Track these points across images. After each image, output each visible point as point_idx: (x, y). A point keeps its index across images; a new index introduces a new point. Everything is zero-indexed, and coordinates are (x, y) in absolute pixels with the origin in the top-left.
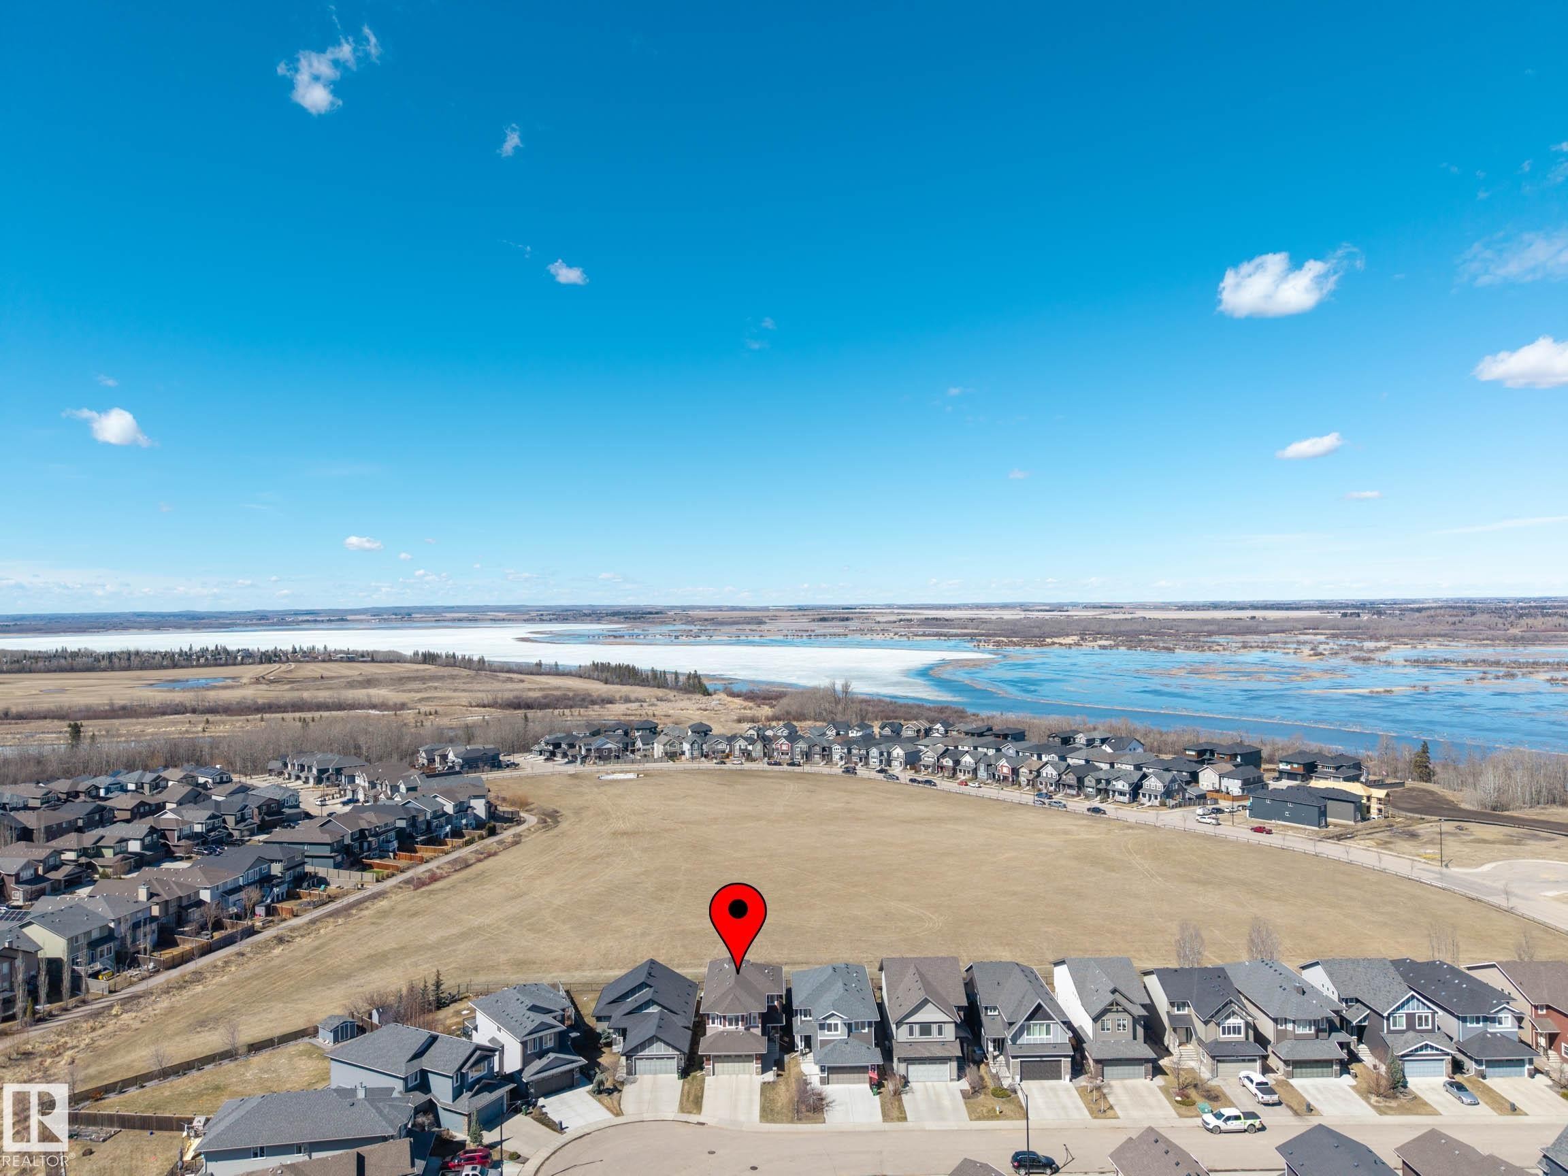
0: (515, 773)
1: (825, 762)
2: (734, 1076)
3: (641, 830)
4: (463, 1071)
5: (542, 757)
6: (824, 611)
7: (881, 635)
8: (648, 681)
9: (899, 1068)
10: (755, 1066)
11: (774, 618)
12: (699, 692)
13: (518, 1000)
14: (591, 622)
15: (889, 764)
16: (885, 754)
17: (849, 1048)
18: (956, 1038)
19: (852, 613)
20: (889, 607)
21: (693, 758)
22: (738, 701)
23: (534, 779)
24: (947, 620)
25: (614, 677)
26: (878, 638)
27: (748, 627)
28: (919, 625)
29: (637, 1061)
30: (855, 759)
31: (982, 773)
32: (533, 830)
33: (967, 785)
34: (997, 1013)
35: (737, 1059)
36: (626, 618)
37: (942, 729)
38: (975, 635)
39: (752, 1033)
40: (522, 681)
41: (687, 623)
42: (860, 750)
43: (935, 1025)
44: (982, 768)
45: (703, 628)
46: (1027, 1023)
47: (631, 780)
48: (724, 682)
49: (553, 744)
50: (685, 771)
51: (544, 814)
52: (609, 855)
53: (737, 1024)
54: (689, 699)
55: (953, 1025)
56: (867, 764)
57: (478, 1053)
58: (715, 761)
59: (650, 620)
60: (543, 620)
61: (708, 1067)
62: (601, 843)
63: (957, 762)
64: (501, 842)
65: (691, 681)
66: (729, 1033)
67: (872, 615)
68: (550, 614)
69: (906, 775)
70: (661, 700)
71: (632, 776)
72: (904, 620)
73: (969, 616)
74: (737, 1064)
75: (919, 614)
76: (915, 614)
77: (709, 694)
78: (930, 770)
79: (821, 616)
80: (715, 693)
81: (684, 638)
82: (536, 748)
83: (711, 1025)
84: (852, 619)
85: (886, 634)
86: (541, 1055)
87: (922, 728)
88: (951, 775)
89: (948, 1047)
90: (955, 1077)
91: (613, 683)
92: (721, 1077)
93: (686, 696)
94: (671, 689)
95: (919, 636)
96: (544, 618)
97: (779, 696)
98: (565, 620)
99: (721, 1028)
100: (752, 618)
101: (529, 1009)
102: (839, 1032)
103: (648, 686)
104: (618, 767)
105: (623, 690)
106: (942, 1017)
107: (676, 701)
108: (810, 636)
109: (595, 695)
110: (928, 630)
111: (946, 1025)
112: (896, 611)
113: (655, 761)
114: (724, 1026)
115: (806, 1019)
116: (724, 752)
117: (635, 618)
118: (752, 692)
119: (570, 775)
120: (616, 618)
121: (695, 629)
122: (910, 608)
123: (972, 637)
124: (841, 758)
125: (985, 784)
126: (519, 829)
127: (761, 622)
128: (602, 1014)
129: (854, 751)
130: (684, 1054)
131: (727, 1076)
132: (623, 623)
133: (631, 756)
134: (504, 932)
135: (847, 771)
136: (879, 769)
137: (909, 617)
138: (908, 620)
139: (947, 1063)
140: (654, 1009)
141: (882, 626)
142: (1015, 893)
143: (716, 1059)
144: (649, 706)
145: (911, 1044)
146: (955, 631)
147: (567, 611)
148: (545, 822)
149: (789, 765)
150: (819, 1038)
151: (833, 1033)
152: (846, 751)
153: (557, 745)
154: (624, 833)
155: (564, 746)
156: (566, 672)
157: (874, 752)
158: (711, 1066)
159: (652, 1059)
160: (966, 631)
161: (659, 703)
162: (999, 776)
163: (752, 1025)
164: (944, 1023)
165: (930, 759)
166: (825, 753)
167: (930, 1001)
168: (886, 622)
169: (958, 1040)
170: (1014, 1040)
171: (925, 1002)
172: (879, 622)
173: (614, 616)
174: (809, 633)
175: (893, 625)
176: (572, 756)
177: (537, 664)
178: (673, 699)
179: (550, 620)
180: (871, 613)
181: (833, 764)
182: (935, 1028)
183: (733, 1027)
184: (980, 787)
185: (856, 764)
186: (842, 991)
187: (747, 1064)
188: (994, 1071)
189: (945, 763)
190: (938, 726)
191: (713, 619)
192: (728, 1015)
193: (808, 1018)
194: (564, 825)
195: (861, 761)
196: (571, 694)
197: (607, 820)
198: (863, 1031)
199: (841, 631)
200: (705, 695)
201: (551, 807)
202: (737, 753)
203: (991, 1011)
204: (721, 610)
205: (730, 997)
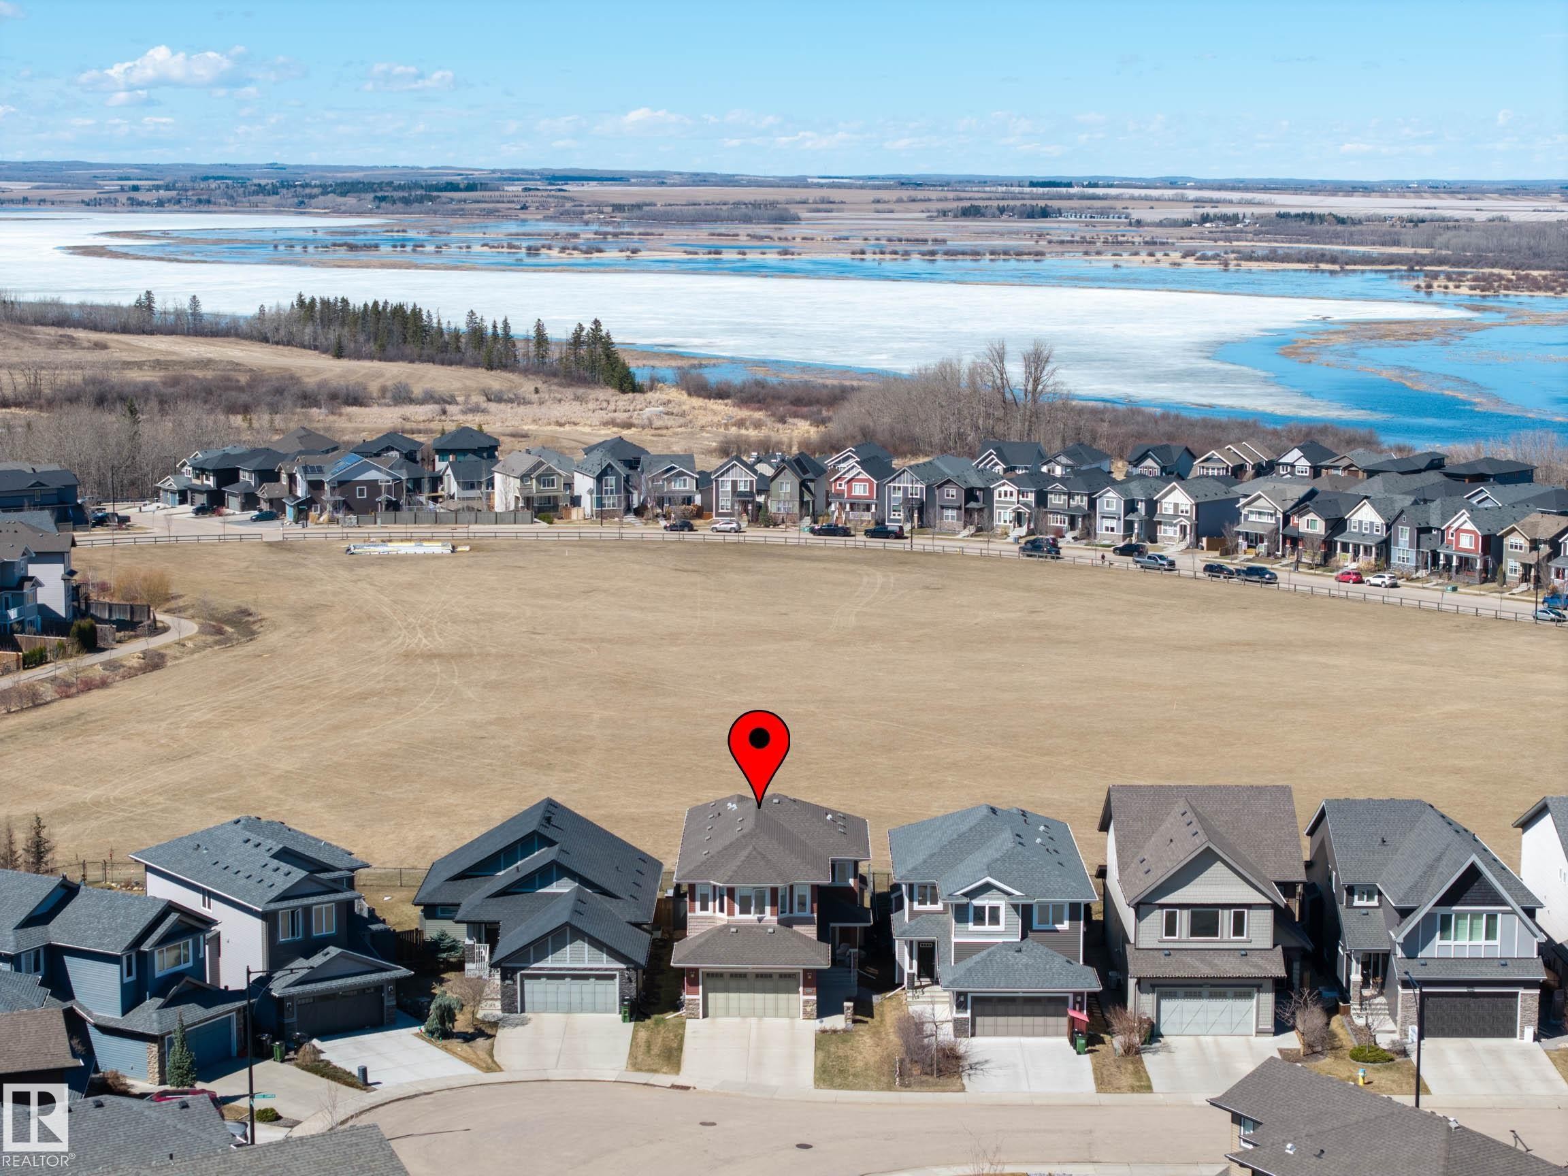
0: (122, 536)
1: (972, 529)
2: (753, 1021)
3: (475, 650)
4: (145, 948)
5: (188, 508)
6: (974, 192)
7: (1143, 256)
8: (458, 349)
9: (1140, 1003)
10: (804, 998)
11: (826, 205)
12: (608, 383)
13: (248, 841)
14: (279, 210)
15: (1150, 532)
16: (1141, 507)
17: (1023, 959)
18: (1275, 945)
19: (1061, 197)
20: (1173, 184)
21: (602, 514)
22: (722, 409)
23: (173, 547)
24: (1341, 221)
25: (361, 338)
26: (1132, 263)
27: (743, 230)
28: (1256, 233)
29: (526, 982)
30: (1054, 521)
31: (1404, 551)
32: (190, 644)
33: (1361, 582)
34: (1375, 903)
35: (759, 983)
36: (383, 199)
37: (1303, 464)
38: (1422, 261)
39: (796, 933)
40: (102, 346)
41: (562, 215)
42: (1071, 496)
43: (1226, 912)
44: (1404, 537)
45: (610, 229)
46: (1444, 910)
47: (435, 557)
48: (679, 363)
49: (217, 473)
50: (583, 544)
51: (213, 617)
52: (399, 692)
53: (762, 912)
54: (577, 398)
55: (1269, 914)
56: (1088, 534)
57: (173, 917)
58: (663, 523)
59: (454, 206)
60: (140, 204)
61: (692, 997)
62: (375, 670)
63: (1337, 525)
64: (112, 666)
65: (583, 351)
66: (741, 929)
67: (1119, 205)
68: (158, 188)
69: (1194, 562)
70: (499, 399)
71: (436, 548)
72: (1216, 218)
73: (1406, 213)
74: (759, 997)
75: (1259, 204)
76: (1250, 203)
77: (636, 389)
78: (1262, 548)
79: (967, 204)
80: (652, 388)
81: (554, 253)
82: (171, 483)
83: (699, 913)
84: (1059, 212)
85: (1159, 255)
86: (310, 947)
87: (1250, 463)
88: (1318, 560)
89: (1255, 959)
90: (1269, 1025)
91: (358, 356)
92: (723, 1021)
93: (569, 392)
94: (526, 372)
95: (1257, 259)
96: (140, 196)
97: (837, 397)
98: (203, 203)
99: (723, 918)
100: (756, 205)
101: (275, 856)
102: (1001, 927)
103: (460, 362)
104: (398, 529)
105: (388, 375)
106: (1244, 894)
107: (541, 403)
108: (933, 253)
109: (311, 382)
110: (1283, 246)
111: (1253, 912)
112: (1192, 194)
113: (498, 519)
114: (731, 913)
115: (923, 908)
116: (689, 500)
117: (406, 201)
118: (760, 384)
119: (270, 544)
120: (351, 200)
121: (587, 234)
122: (1233, 189)
123: (1413, 265)
124: (1018, 519)
125: (1410, 580)
126: (156, 642)
127: (783, 218)
128: (439, 899)
129: (1056, 500)
130: (636, 967)
131: (738, 1020)
132: (370, 213)
133: (431, 505)
134: (162, 811)
135: (1033, 547)
136: (1121, 544)
137: (1229, 210)
138: (1225, 218)
139: (1249, 996)
140: (563, 887)
141: (1148, 233)
142: (1457, 771)
143: (710, 983)
144: (464, 412)
145: (1168, 953)
146: (1362, 249)
147: (206, 179)
148: (220, 632)
149: (872, 534)
150: (954, 940)
151: (987, 927)
152: (1031, 498)
153: (227, 476)
154: (431, 656)
155: (246, 477)
156: (223, 324)
157: (1111, 501)
158: (700, 997)
159: (562, 977)
160: (1394, 250)
161: (493, 406)
162: (1448, 558)
163: (796, 913)
164: (1249, 906)
165: (1265, 519)
166: (972, 505)
167: (1218, 858)
168: (1160, 224)
169: (1279, 948)
170: (1412, 945)
171: (1205, 859)
172: (1139, 223)
173: (344, 194)
174: (930, 247)
175: (1185, 231)
176: (271, 501)
177: (139, 305)
178: (535, 397)
179: (161, 203)
180: (1117, 198)
181: (995, 536)
182: (1226, 919)
183: (752, 917)
184: (1394, 586)
185: (1060, 534)
186: (1011, 845)
187: (783, 997)
188: (1360, 1022)
189: (1303, 529)
190: (1294, 456)
191: (639, 206)
192: (742, 887)
193: (929, 907)
194: (270, 639)
195: (1072, 525)
196: (243, 379)
197: (383, 630)
198: (1059, 927)
199: (1029, 244)
200: (624, 392)
201: (229, 603)
202: (726, 502)
203: (1361, 899)
204: (663, 184)
205: (745, 853)
